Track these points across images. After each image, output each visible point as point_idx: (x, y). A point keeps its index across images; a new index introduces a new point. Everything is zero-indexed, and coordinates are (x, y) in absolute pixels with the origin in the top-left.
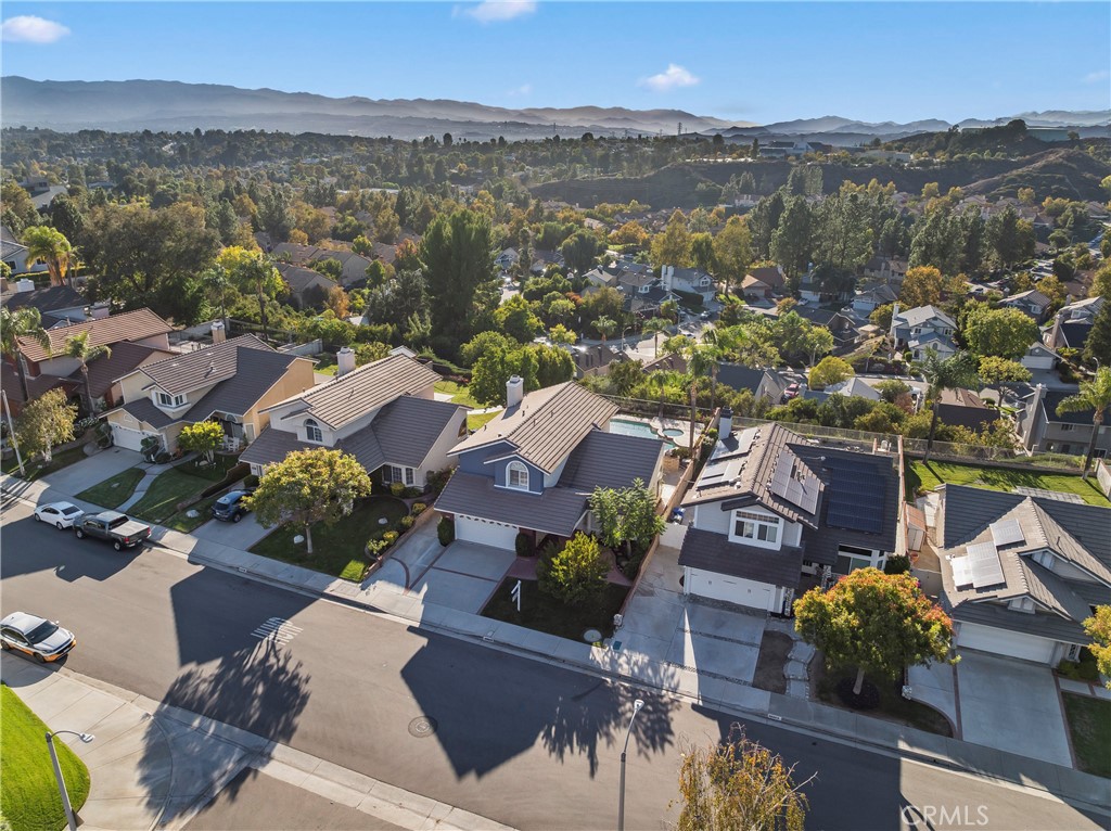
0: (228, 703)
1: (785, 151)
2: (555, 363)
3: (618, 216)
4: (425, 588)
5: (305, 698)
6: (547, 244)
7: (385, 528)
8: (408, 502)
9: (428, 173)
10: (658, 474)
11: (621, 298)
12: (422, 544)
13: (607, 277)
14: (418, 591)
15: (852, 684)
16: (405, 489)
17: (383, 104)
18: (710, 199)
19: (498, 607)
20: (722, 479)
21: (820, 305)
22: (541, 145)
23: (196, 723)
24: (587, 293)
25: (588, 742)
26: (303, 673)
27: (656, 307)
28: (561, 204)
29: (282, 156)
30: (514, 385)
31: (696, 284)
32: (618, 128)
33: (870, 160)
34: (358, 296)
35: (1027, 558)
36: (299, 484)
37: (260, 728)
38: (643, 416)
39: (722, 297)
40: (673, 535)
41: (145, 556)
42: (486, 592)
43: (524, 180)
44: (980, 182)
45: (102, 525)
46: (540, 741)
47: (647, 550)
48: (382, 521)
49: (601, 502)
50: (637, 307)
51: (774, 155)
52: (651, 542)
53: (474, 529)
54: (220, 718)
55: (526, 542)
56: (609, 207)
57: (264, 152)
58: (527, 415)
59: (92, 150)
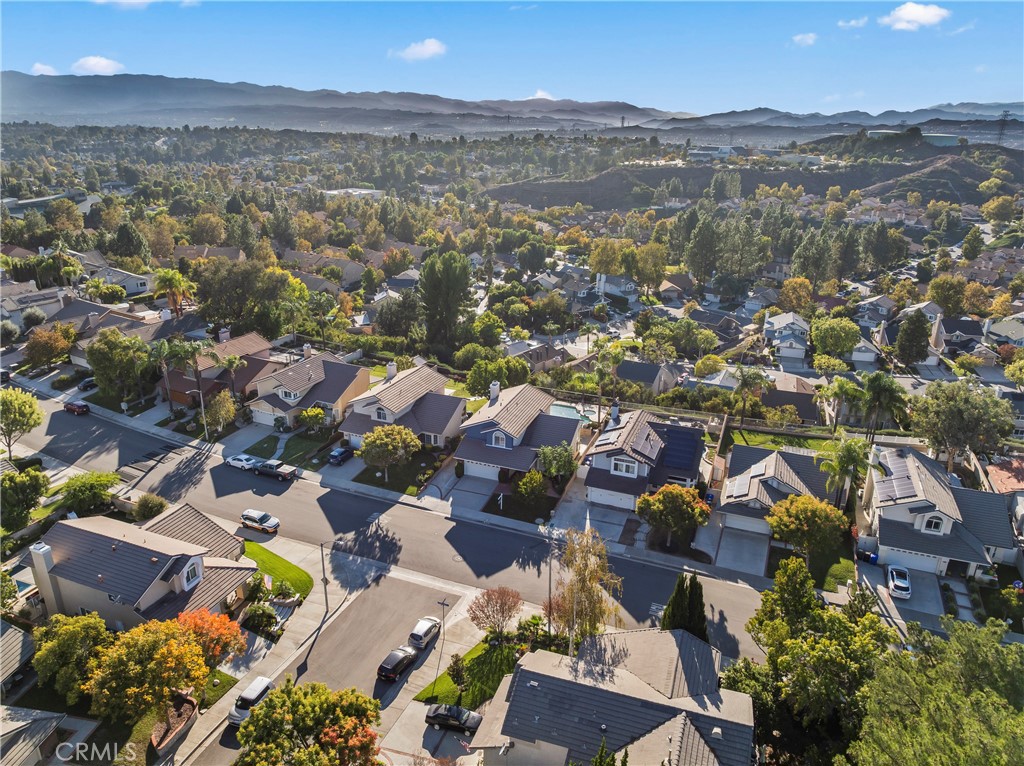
0: (364, 547)
1: (710, 155)
2: (517, 370)
3: (564, 219)
4: (451, 499)
5: (400, 548)
6: (505, 248)
7: (425, 469)
8: (435, 455)
9: (399, 173)
10: (577, 438)
11: (563, 302)
12: (446, 477)
13: (554, 280)
14: (448, 501)
15: (666, 541)
16: (433, 447)
17: (350, 96)
18: (644, 200)
19: (491, 507)
20: (608, 441)
21: (720, 305)
22: (497, 143)
23: (351, 558)
24: (539, 298)
25: (537, 564)
26: (397, 537)
27: (592, 308)
28: (516, 205)
29: (266, 151)
30: (495, 386)
31: (623, 289)
32: (566, 122)
33: (785, 164)
34: (358, 298)
35: (764, 483)
36: (386, 444)
37: (382, 559)
38: (572, 402)
39: (644, 298)
40: (582, 471)
41: (295, 484)
42: (484, 501)
43: (484, 180)
44: (878, 185)
45: (271, 467)
46: (514, 564)
47: (569, 479)
48: (423, 465)
49: (544, 453)
50: (576, 309)
51: (702, 158)
52: (571, 475)
53: (476, 468)
54: (362, 555)
55: (503, 474)
56: (556, 209)
57: (249, 148)
58: (503, 405)
59: (93, 145)
